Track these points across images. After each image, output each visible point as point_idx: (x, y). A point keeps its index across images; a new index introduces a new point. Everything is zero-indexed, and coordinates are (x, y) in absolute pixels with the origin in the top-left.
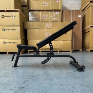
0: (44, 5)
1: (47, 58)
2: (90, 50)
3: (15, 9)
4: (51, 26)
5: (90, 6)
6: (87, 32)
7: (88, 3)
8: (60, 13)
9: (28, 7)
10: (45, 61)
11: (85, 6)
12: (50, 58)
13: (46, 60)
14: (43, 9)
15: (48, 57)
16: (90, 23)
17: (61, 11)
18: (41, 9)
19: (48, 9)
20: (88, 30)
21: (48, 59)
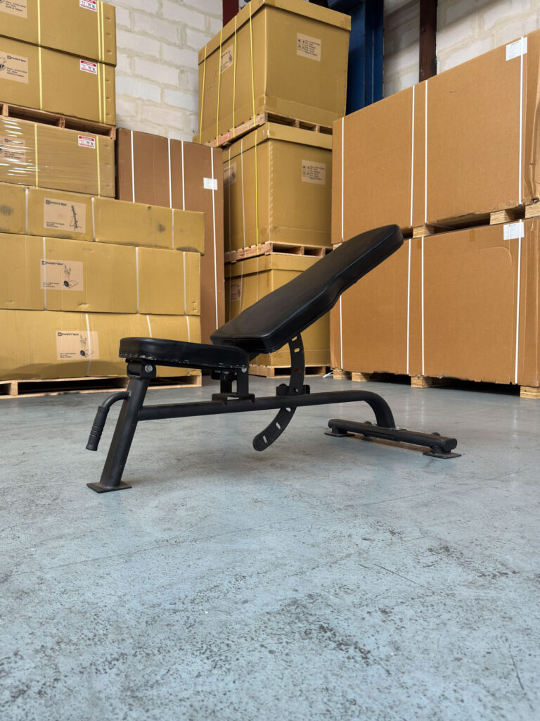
1: (276, 411)
2: (272, 368)
4: (82, 223)
5: (267, 140)
6: (245, 276)
7: (255, 121)
8: (103, 145)
10: (271, 433)
11: (234, 133)
12: (293, 410)
13: (273, 425)
16: (270, 227)
17: (105, 132)
19: (25, 104)
20: (256, 265)
21: (284, 419)
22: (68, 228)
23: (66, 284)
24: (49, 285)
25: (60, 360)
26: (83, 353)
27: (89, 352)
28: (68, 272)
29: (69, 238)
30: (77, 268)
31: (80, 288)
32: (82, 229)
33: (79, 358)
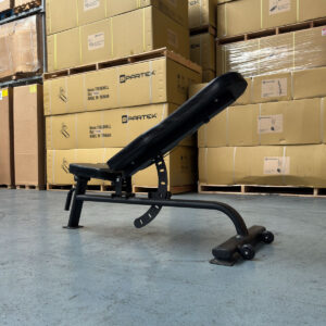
0: (273, 9)
1: (149, 207)
3: (154, 48)
4: (284, 90)
9: (216, 29)
13: (146, 215)
14: (270, 27)
15: (153, 205)
18: (262, 28)
22: (276, 95)
23: (273, 129)
24: (262, 130)
25: (265, 174)
26: (279, 170)
27: (282, 170)
28: (273, 122)
29: (276, 101)
30: (279, 119)
31: (281, 131)
32: (285, 94)
33: (276, 173)
